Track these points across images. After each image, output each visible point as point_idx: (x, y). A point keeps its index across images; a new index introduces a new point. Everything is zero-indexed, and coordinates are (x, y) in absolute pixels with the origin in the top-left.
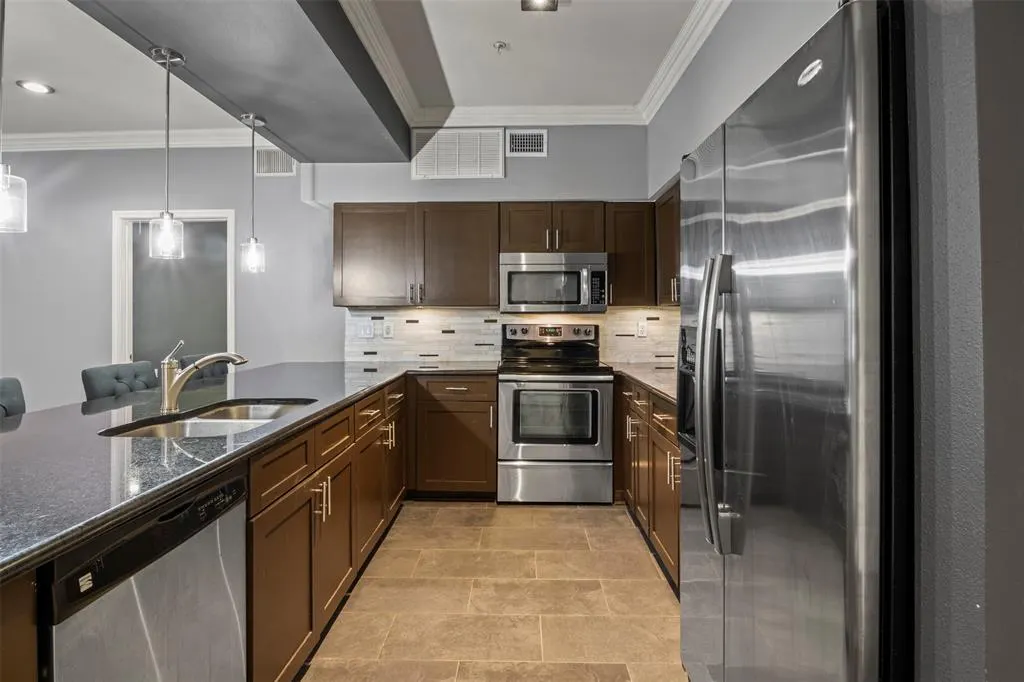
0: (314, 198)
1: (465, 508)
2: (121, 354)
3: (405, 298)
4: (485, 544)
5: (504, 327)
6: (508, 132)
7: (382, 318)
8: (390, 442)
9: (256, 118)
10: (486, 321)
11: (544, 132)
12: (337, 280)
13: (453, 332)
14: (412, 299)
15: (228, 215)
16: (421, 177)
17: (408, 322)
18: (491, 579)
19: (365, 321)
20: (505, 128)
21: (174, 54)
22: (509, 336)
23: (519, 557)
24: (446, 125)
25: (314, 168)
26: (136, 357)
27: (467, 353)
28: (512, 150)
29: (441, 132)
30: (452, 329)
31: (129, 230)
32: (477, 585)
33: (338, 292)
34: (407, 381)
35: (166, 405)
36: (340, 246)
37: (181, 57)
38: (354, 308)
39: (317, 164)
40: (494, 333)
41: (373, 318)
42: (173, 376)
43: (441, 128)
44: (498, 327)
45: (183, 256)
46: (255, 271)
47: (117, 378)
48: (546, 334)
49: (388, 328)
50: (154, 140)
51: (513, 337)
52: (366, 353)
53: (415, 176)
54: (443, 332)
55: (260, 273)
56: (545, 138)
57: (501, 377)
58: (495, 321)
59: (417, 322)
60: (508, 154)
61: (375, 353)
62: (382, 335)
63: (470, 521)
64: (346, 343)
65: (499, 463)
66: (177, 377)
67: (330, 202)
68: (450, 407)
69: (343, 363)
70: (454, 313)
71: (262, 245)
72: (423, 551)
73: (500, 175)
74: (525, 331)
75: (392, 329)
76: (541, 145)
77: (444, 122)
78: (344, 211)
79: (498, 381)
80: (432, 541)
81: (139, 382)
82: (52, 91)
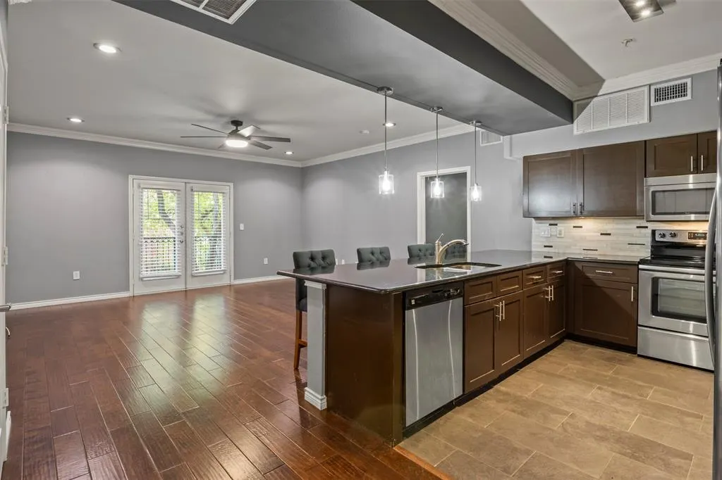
0: (511, 156)
1: (609, 352)
2: (421, 240)
3: (570, 212)
4: (616, 373)
5: (654, 232)
6: (653, 88)
7: (556, 225)
8: (550, 297)
9: (476, 122)
10: (638, 227)
11: (689, 81)
12: (525, 201)
13: (609, 234)
14: (574, 212)
15: (467, 169)
16: (579, 133)
17: (574, 227)
18: (610, 389)
19: (545, 226)
20: (650, 85)
21: (439, 108)
22: (658, 239)
23: (640, 386)
24: (599, 94)
25: (511, 139)
26: (427, 242)
27: (621, 250)
28: (656, 100)
29: (595, 99)
30: (608, 232)
31: (424, 181)
32: (599, 388)
33: (526, 209)
34: (568, 264)
35: (437, 261)
36: (528, 182)
37: (442, 108)
38: (537, 218)
39: (514, 136)
40: (645, 236)
41: (550, 225)
42: (440, 249)
43: (596, 96)
44: (649, 231)
45: (443, 196)
46: (477, 200)
47: (420, 250)
48: (695, 238)
49: (560, 231)
50: (431, 136)
51: (662, 240)
52: (545, 246)
53: (575, 132)
54: (602, 234)
55: (479, 202)
56: (689, 85)
57: (641, 266)
58: (647, 227)
59: (581, 227)
60: (653, 104)
61: (551, 247)
62: (556, 235)
63: (609, 359)
64: (533, 240)
65: (639, 327)
66: (441, 249)
67: (521, 157)
68: (599, 283)
69: (531, 252)
70: (611, 221)
71: (480, 187)
72: (569, 365)
73: (646, 120)
74: (674, 235)
75: (563, 232)
76: (685, 90)
77: (598, 92)
78: (529, 160)
79: (639, 269)
80: (579, 362)
81: (428, 253)
82: (395, 124)
